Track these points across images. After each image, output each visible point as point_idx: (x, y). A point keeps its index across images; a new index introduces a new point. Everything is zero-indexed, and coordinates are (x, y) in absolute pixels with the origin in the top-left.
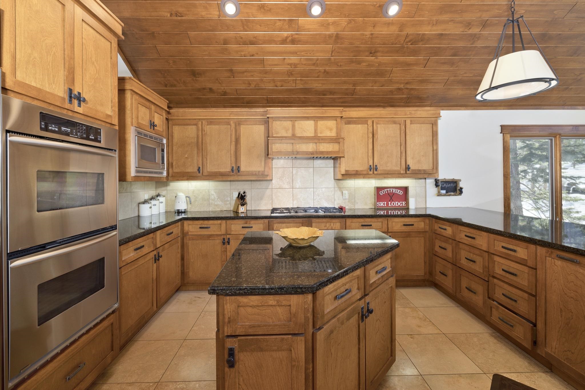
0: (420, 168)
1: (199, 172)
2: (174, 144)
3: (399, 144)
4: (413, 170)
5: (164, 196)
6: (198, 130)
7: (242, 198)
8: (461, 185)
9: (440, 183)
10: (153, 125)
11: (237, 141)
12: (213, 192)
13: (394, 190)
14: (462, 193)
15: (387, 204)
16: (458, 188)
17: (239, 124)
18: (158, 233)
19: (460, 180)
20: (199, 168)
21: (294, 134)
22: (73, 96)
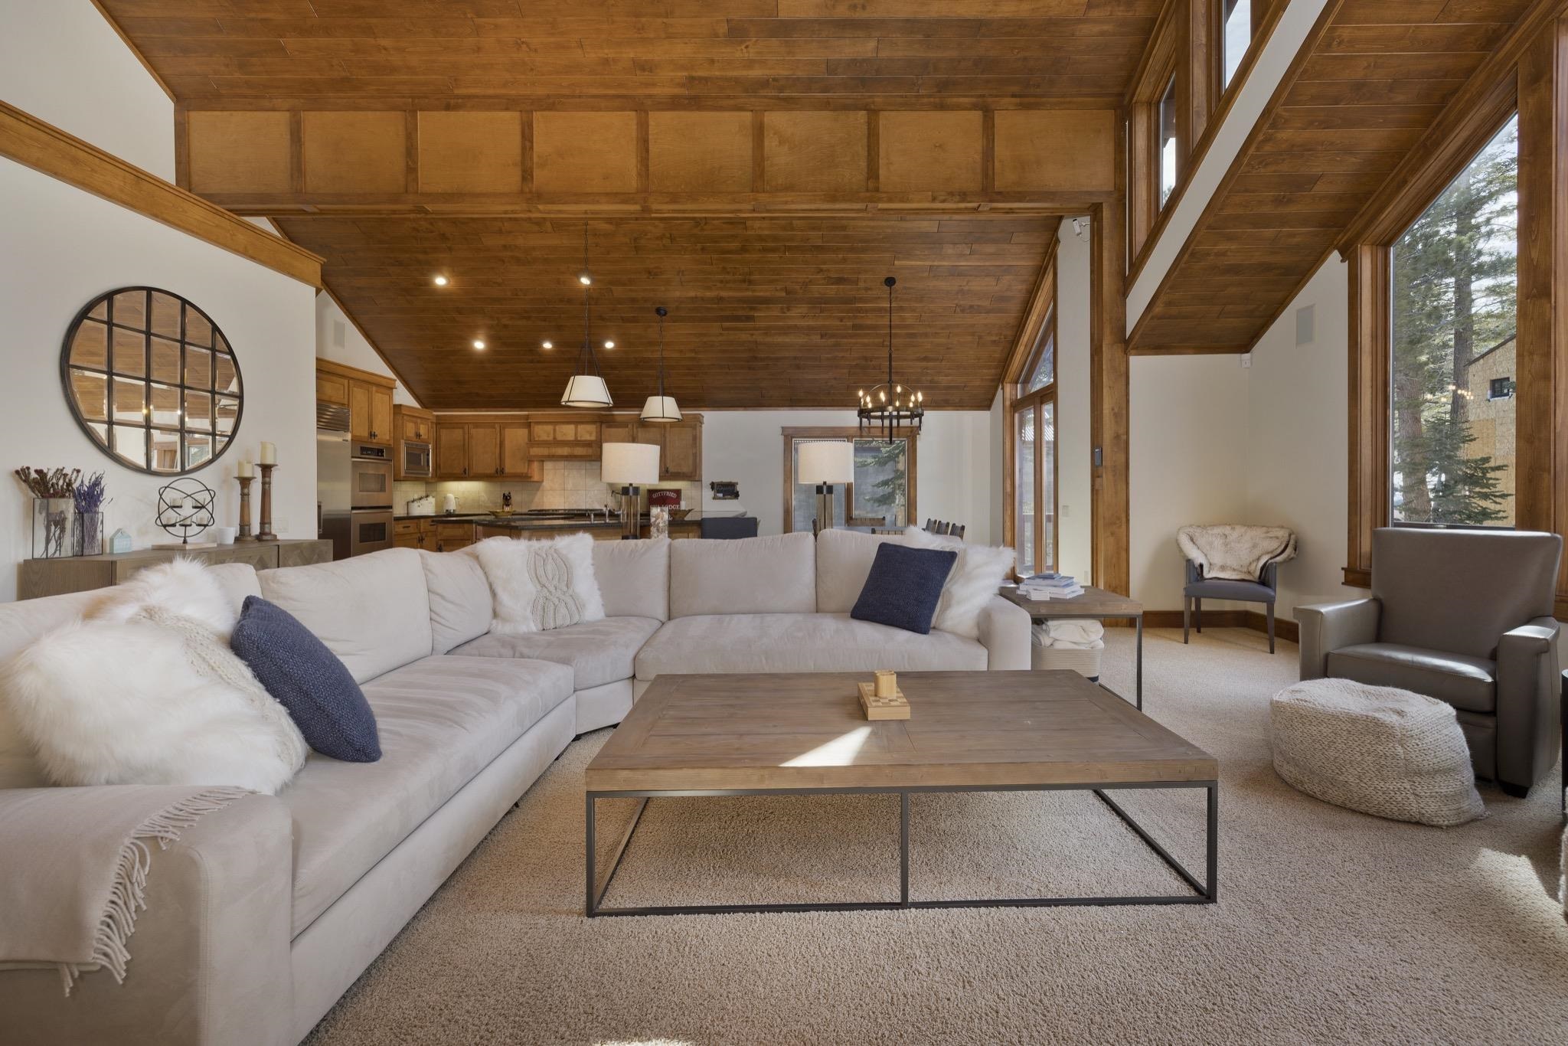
0: (680, 471)
1: (465, 473)
2: (442, 446)
4: (672, 473)
5: (433, 496)
6: (464, 433)
7: (507, 499)
8: (739, 488)
9: (716, 486)
10: (418, 435)
11: (502, 444)
12: (483, 494)
14: (739, 497)
16: (735, 491)
17: (504, 428)
18: (422, 520)
19: (737, 484)
20: (465, 469)
21: (555, 438)
22: (372, 435)
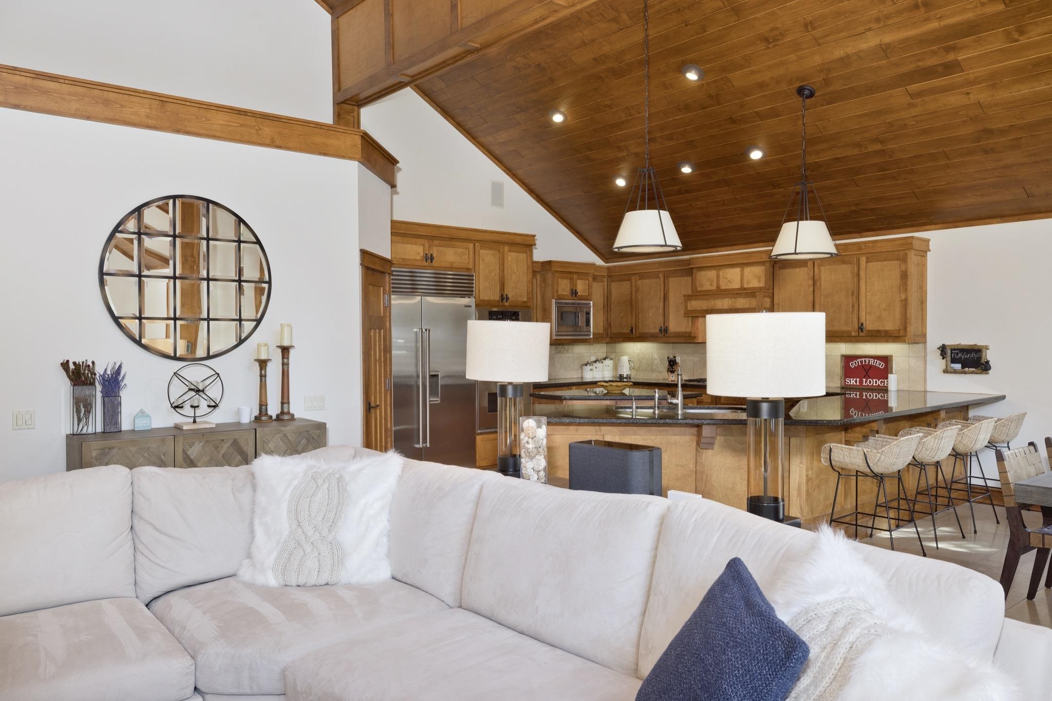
0: (880, 328)
2: (613, 302)
3: (850, 293)
4: (869, 330)
5: (611, 359)
6: (631, 286)
8: (990, 356)
9: (949, 352)
10: (574, 293)
13: (872, 361)
14: (990, 369)
15: (861, 382)
16: (983, 361)
17: (668, 277)
19: (987, 348)
20: (632, 328)
21: (718, 287)
22: (503, 298)
